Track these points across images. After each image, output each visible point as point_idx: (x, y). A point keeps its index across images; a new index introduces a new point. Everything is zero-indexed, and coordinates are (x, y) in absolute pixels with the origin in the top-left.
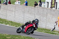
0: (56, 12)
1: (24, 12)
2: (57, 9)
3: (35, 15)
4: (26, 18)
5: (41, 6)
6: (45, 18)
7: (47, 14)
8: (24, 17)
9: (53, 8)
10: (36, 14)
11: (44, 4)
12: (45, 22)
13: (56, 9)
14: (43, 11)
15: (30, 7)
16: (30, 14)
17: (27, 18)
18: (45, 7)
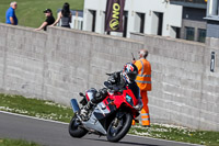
0: (123, 45)
1: (6, 50)
2: (128, 35)
3: (45, 59)
4: (13, 71)
5: (69, 26)
6: (83, 71)
7: (90, 54)
8: (5, 69)
9: (112, 33)
10: (49, 55)
11: (80, 19)
12: (83, 85)
13: (125, 36)
14: (76, 44)
15: (27, 28)
16: (29, 55)
17: (17, 72)
18: (84, 29)
